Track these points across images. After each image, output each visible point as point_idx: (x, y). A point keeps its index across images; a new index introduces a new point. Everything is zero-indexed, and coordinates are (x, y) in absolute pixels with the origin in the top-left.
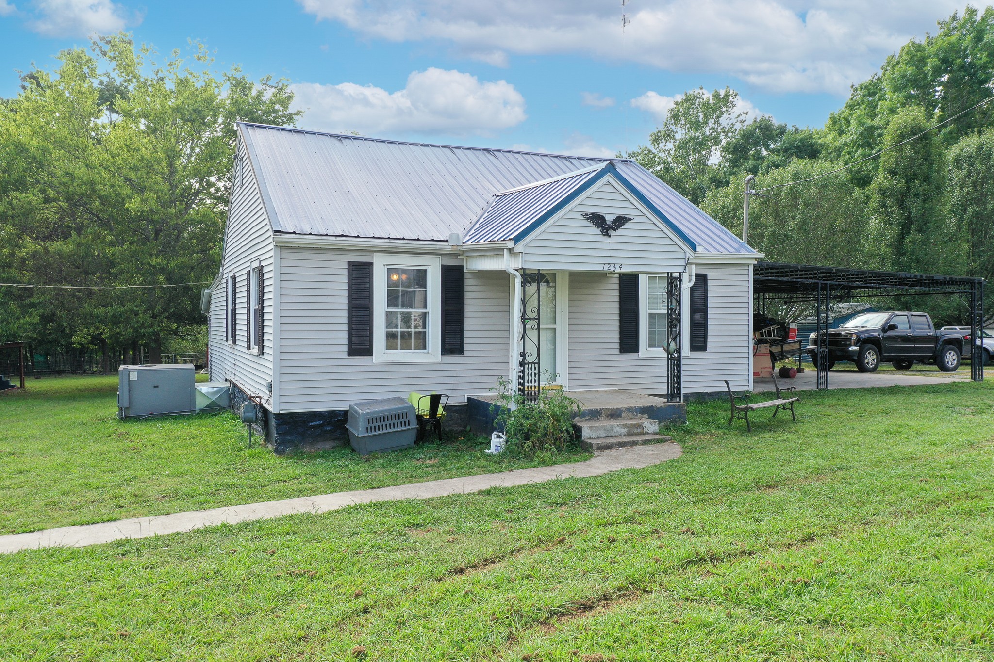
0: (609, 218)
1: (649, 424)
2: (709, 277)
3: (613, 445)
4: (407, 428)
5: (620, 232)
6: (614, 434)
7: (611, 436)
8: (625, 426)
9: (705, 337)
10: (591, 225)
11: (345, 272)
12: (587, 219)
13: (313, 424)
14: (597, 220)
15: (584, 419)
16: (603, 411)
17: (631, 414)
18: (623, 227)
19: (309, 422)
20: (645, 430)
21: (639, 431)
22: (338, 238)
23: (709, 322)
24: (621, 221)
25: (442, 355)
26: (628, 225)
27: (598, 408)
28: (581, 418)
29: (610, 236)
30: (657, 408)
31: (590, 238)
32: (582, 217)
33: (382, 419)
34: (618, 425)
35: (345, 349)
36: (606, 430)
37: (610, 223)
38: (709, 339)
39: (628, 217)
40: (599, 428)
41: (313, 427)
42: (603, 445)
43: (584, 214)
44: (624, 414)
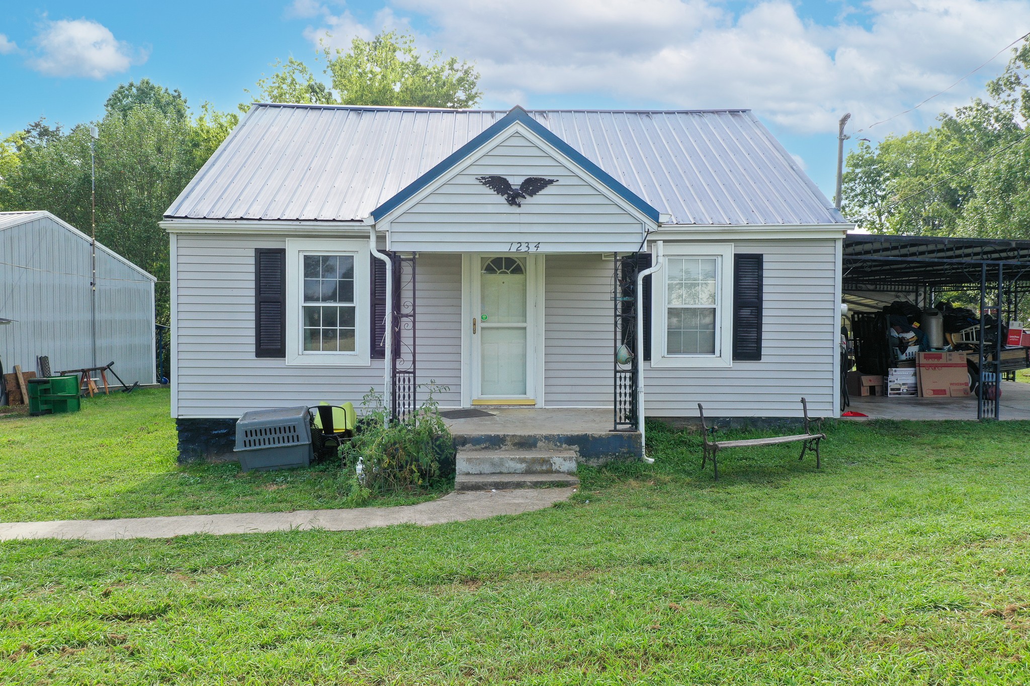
0: (516, 182)
1: (561, 460)
2: (765, 258)
3: (486, 485)
4: (296, 443)
5: (537, 198)
6: (506, 471)
7: (501, 473)
8: (522, 461)
9: (759, 340)
10: (492, 191)
11: (252, 261)
12: (484, 184)
13: (216, 432)
14: (498, 184)
15: (478, 447)
16: (508, 439)
17: (551, 445)
18: (540, 193)
19: (212, 430)
20: (554, 468)
21: (544, 468)
22: (238, 222)
23: (764, 320)
24: (534, 185)
25: (371, 358)
26: (548, 190)
27: (501, 433)
28: (474, 445)
29: (519, 205)
30: (592, 437)
31: (490, 209)
32: (477, 182)
33: (263, 432)
34: (512, 459)
35: (253, 348)
36: (493, 464)
37: (518, 187)
38: (764, 344)
39: (547, 178)
40: (482, 461)
41: (218, 435)
42: (470, 485)
43: (479, 177)
44: (539, 444)
